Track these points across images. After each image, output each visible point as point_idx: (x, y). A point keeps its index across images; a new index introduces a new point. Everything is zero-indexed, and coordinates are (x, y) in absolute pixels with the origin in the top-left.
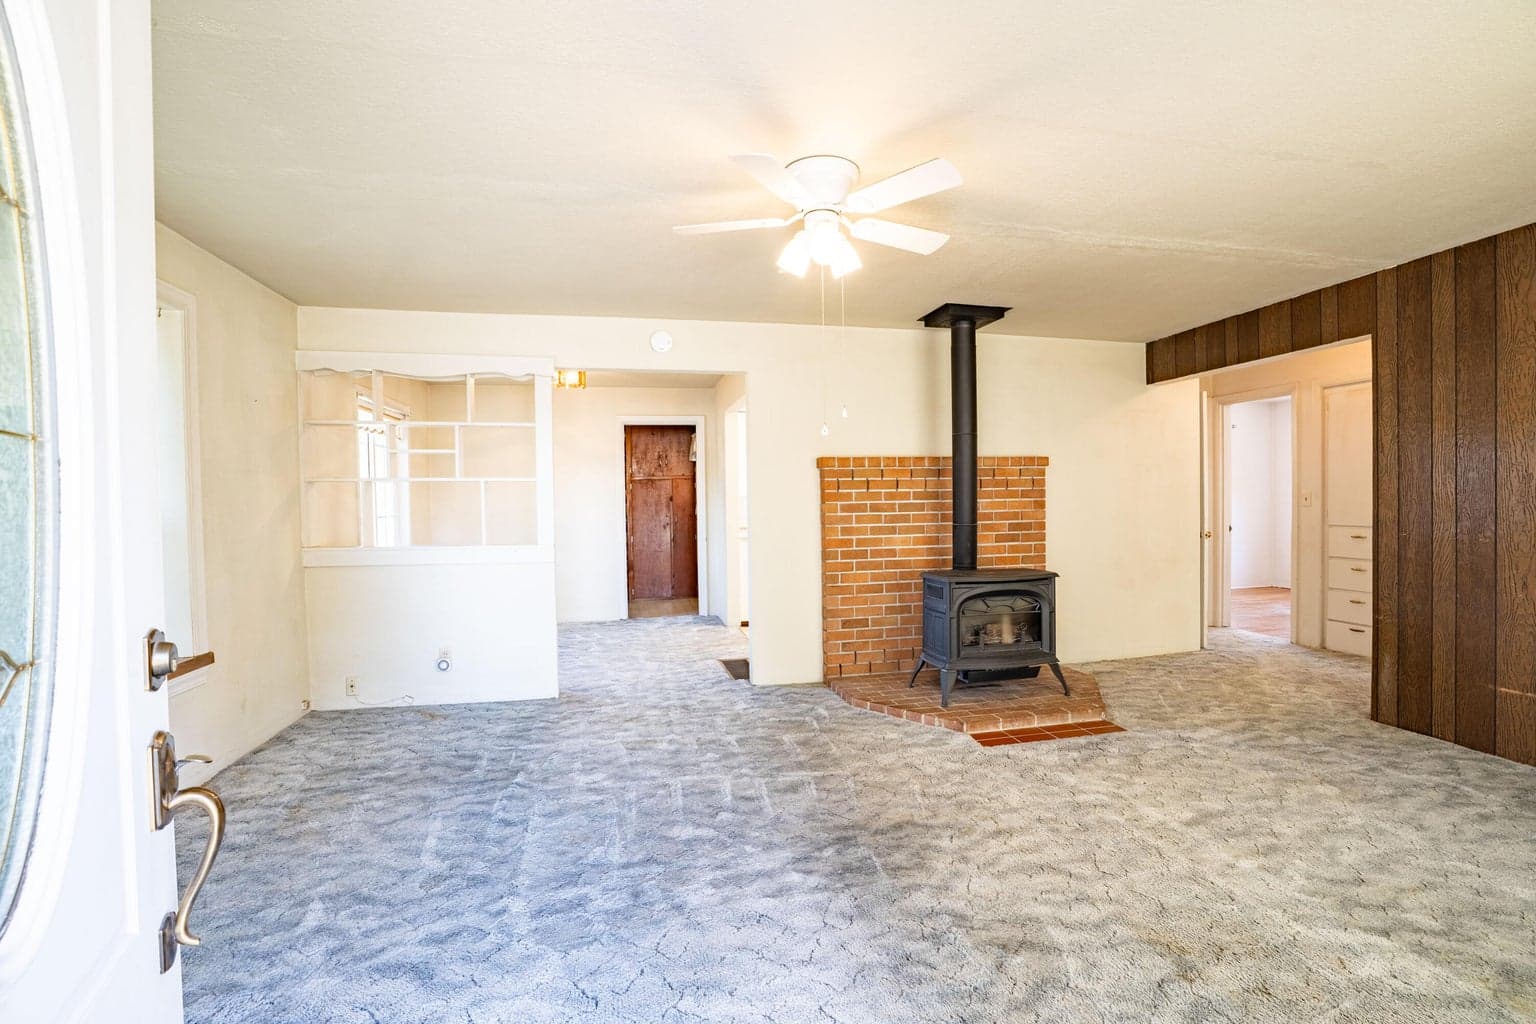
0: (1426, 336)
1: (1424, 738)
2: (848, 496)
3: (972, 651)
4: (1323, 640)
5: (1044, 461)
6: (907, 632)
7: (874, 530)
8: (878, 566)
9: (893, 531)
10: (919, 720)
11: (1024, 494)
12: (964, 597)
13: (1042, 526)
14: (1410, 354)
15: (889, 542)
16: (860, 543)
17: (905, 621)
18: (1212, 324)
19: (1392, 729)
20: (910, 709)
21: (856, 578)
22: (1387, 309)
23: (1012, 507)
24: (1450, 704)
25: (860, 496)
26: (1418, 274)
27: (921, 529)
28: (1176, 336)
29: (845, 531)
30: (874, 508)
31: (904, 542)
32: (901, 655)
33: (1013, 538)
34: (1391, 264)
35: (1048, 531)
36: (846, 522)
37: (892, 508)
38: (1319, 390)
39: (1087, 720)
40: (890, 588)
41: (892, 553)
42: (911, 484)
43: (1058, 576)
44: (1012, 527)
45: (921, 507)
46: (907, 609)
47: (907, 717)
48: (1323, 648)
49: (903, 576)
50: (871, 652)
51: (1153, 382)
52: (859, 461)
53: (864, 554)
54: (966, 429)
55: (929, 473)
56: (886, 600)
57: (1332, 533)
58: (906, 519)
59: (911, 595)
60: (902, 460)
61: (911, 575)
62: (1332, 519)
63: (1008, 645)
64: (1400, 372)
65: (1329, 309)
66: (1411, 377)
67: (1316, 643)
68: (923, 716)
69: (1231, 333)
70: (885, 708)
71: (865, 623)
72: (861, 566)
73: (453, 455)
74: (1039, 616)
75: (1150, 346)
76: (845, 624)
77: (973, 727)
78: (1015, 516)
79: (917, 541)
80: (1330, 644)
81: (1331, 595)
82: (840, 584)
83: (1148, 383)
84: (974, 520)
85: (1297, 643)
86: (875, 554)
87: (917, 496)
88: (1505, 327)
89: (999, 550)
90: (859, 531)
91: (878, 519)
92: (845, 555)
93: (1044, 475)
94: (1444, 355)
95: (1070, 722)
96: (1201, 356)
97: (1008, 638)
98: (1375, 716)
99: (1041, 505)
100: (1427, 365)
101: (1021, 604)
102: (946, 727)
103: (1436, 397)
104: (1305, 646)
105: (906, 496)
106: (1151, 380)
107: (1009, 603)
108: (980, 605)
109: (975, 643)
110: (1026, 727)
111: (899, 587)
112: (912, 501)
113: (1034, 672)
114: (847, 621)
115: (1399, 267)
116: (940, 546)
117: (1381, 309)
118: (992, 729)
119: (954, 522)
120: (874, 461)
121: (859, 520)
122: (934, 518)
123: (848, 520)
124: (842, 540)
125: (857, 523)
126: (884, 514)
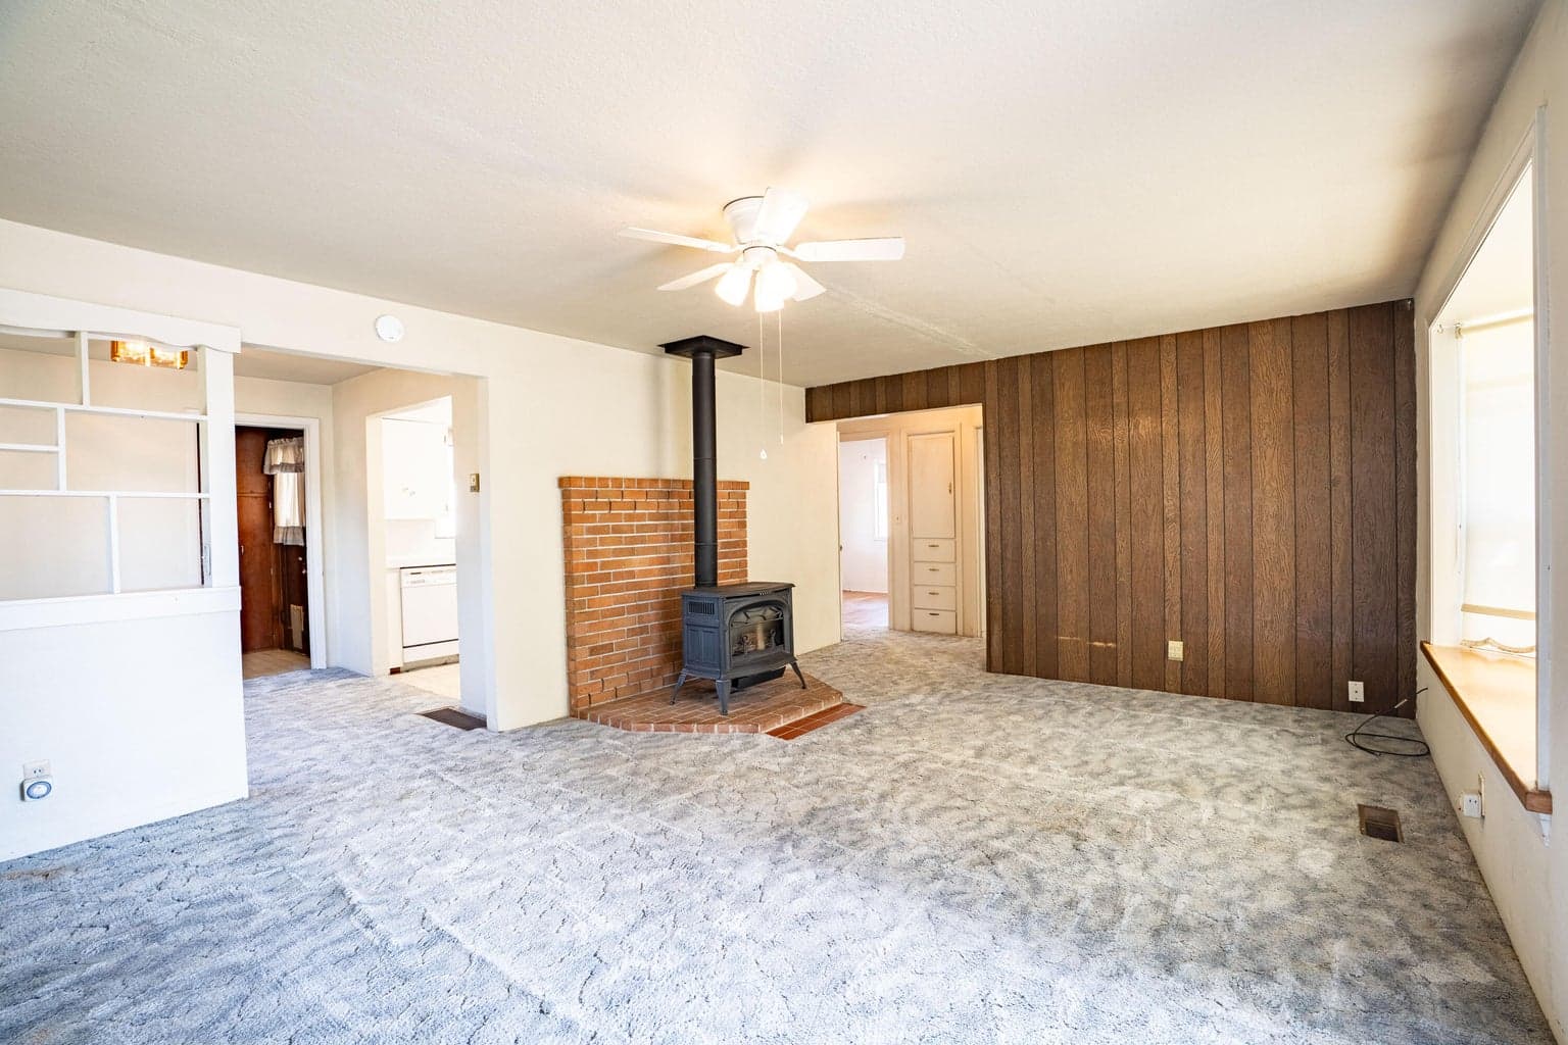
0: (1015, 410)
1: (1021, 677)
2: (593, 518)
3: (739, 660)
4: (911, 624)
5: (745, 485)
6: (645, 652)
7: (616, 553)
8: (619, 588)
9: (632, 552)
10: (712, 731)
11: (732, 515)
12: (733, 611)
13: (745, 544)
14: (1006, 420)
15: (628, 563)
16: (604, 565)
17: (644, 642)
18: (865, 380)
19: (1002, 675)
20: (698, 722)
21: (602, 603)
22: (991, 387)
23: (731, 527)
24: (1033, 652)
25: (603, 518)
26: (1010, 365)
27: (655, 550)
28: (833, 387)
29: (591, 554)
30: (616, 530)
31: (641, 563)
32: (640, 676)
33: (725, 555)
34: (994, 358)
35: (749, 549)
36: (591, 545)
37: (631, 529)
38: (905, 437)
39: (834, 705)
40: (631, 610)
41: (631, 574)
42: (648, 506)
43: (794, 586)
44: (732, 545)
45: (655, 528)
46: (643, 630)
47: (698, 731)
48: (912, 630)
49: (641, 597)
50: (619, 679)
51: (812, 421)
52: (603, 481)
53: (606, 577)
54: (707, 454)
55: (661, 495)
56: (628, 621)
57: (916, 543)
58: (642, 540)
59: (649, 615)
60: (640, 481)
61: (647, 596)
62: (916, 534)
63: (762, 651)
64: (1000, 432)
65: (954, 382)
66: (1007, 435)
67: (907, 627)
68: (716, 726)
69: (880, 389)
70: (673, 726)
71: (609, 648)
72: (605, 590)
73: (57, 453)
74: (781, 622)
75: (809, 392)
76: (593, 651)
77: (764, 727)
79: (652, 562)
80: (916, 628)
81: (916, 589)
82: (587, 610)
83: (807, 421)
84: (715, 540)
85: (895, 629)
86: (618, 576)
87: (652, 517)
88: (1058, 408)
89: (727, 567)
90: (603, 554)
91: (619, 541)
92: (592, 579)
93: (745, 498)
94: (1025, 422)
95: (823, 709)
96: (854, 403)
97: (761, 645)
98: (990, 668)
99: (743, 525)
100: (1016, 429)
101: (769, 613)
102: (741, 731)
103: (1022, 450)
104: (899, 631)
105: (641, 517)
106: (810, 419)
107: (761, 613)
108: (742, 617)
109: (738, 653)
110: (798, 718)
111: (639, 608)
112: (647, 523)
113: (780, 673)
114: (595, 647)
115: (998, 360)
116: (671, 566)
117: (988, 388)
118: (777, 726)
119: (696, 541)
120: (617, 481)
121: (603, 542)
122: (665, 539)
123: (592, 542)
124: (588, 563)
125: (601, 545)
126: (624, 535)
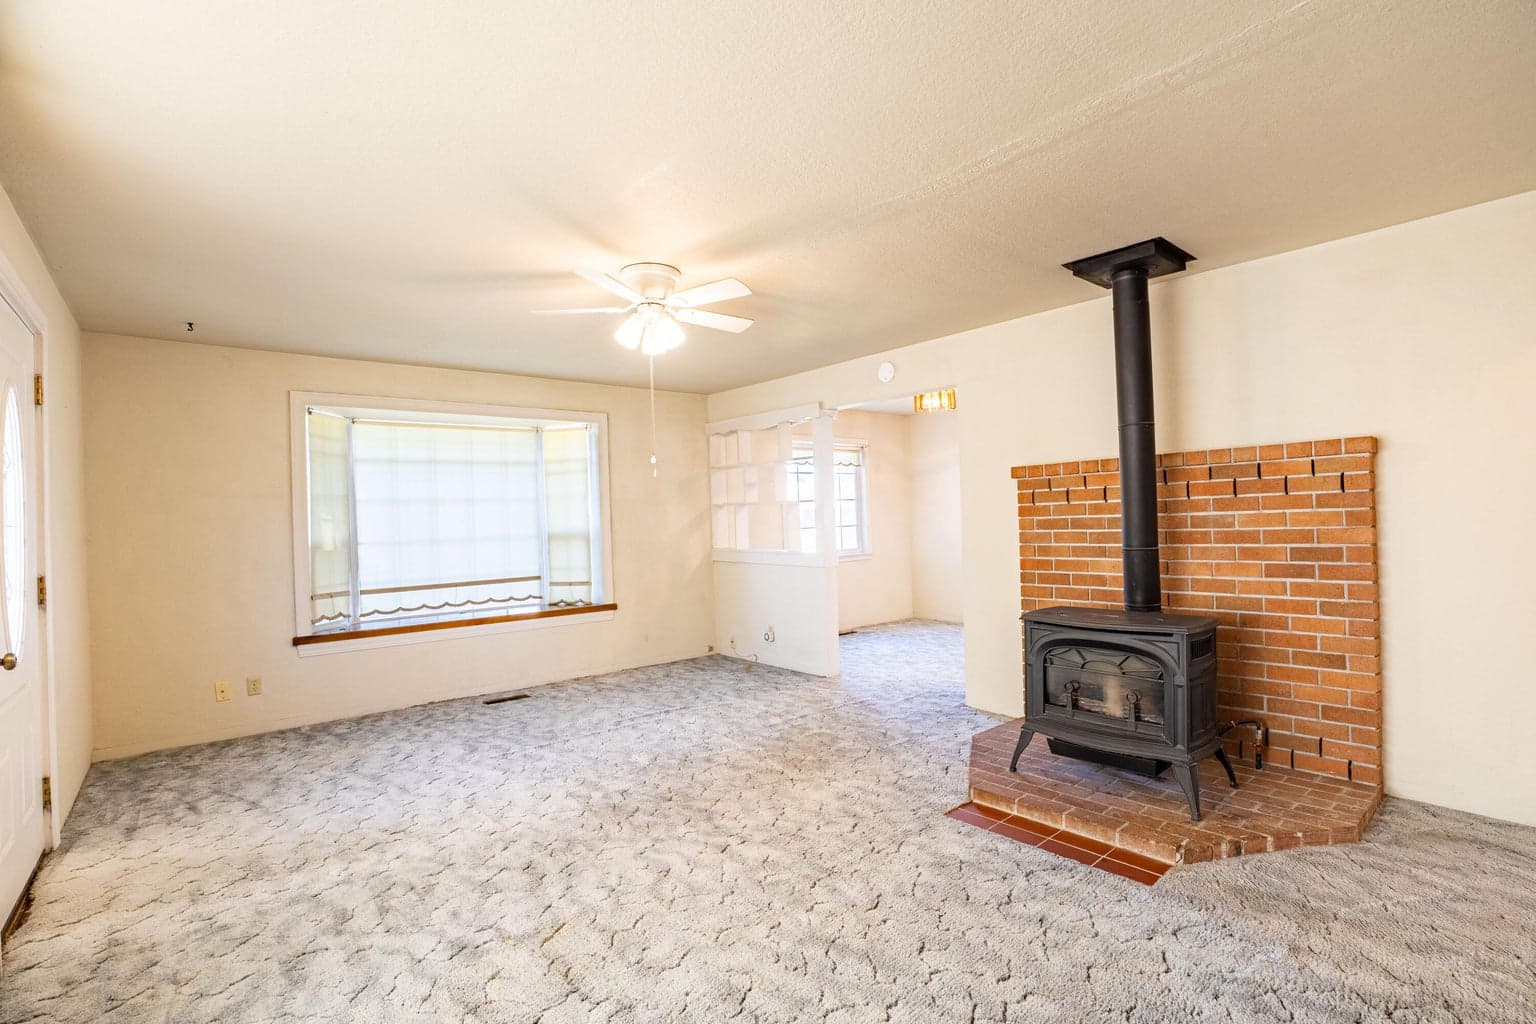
2: (1046, 511)
5: (1376, 444)
7: (1076, 551)
8: (1085, 595)
9: (1101, 553)
11: (1322, 501)
13: (1374, 555)
15: (1096, 567)
16: (1060, 565)
23: (1299, 523)
25: (1059, 510)
29: (1044, 551)
30: (1076, 524)
31: (1115, 568)
33: (1301, 572)
36: (1044, 541)
37: (1099, 524)
41: (1100, 581)
44: (1297, 554)
52: (1052, 468)
53: (1065, 579)
58: (1117, 538)
78: (1306, 536)
86: (1080, 580)
89: (1270, 589)
90: (1058, 551)
91: (1082, 538)
92: (1043, 579)
99: (1370, 519)
105: (1116, 509)
120: (1072, 467)
121: (1058, 538)
123: (1045, 537)
124: (1039, 561)
125: (1056, 541)
126: (1088, 531)
